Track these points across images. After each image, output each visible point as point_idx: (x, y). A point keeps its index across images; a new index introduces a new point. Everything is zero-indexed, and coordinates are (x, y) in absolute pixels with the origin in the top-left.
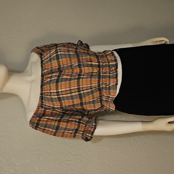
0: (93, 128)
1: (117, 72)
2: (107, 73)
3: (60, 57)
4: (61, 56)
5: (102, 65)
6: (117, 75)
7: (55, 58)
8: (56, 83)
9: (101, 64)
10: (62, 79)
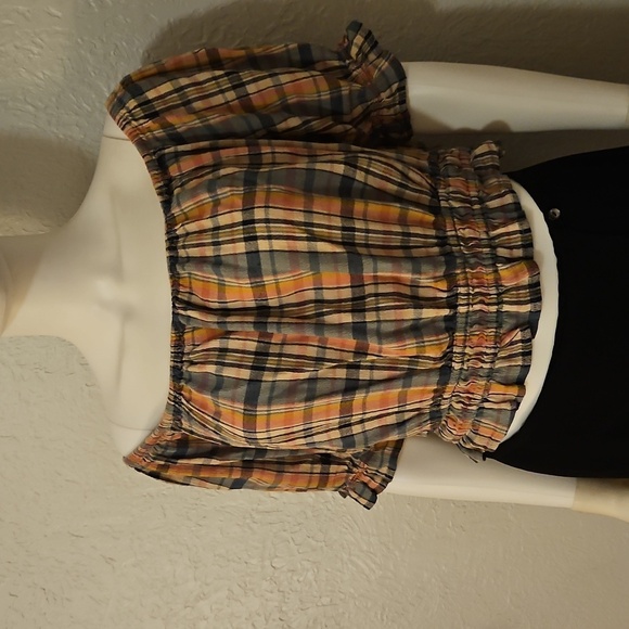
0: (379, 480)
1: (527, 354)
2: (483, 362)
3: (265, 265)
4: (273, 264)
5: (468, 312)
6: (526, 368)
7: (243, 263)
8: (245, 403)
9: (462, 309)
10: (272, 389)
